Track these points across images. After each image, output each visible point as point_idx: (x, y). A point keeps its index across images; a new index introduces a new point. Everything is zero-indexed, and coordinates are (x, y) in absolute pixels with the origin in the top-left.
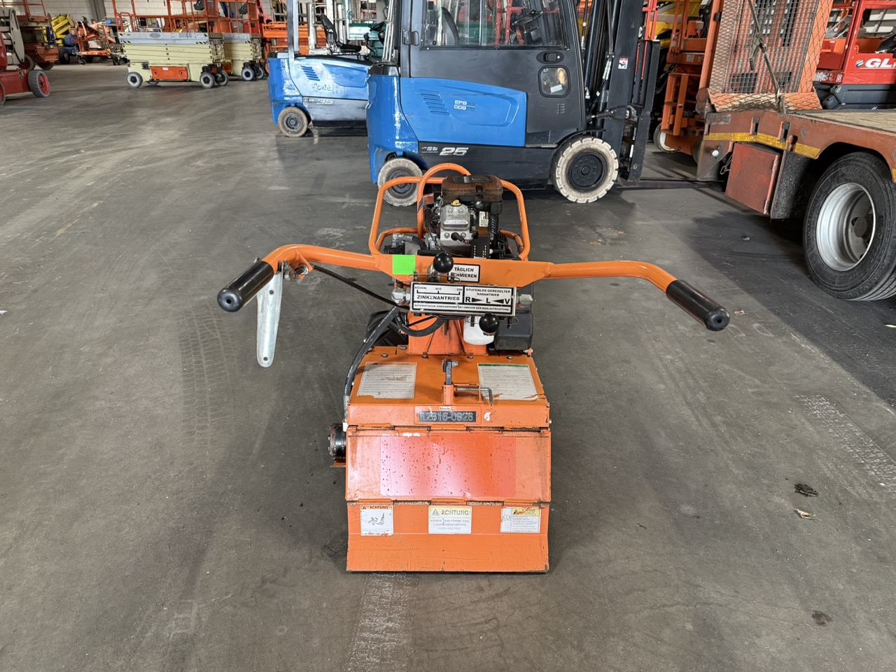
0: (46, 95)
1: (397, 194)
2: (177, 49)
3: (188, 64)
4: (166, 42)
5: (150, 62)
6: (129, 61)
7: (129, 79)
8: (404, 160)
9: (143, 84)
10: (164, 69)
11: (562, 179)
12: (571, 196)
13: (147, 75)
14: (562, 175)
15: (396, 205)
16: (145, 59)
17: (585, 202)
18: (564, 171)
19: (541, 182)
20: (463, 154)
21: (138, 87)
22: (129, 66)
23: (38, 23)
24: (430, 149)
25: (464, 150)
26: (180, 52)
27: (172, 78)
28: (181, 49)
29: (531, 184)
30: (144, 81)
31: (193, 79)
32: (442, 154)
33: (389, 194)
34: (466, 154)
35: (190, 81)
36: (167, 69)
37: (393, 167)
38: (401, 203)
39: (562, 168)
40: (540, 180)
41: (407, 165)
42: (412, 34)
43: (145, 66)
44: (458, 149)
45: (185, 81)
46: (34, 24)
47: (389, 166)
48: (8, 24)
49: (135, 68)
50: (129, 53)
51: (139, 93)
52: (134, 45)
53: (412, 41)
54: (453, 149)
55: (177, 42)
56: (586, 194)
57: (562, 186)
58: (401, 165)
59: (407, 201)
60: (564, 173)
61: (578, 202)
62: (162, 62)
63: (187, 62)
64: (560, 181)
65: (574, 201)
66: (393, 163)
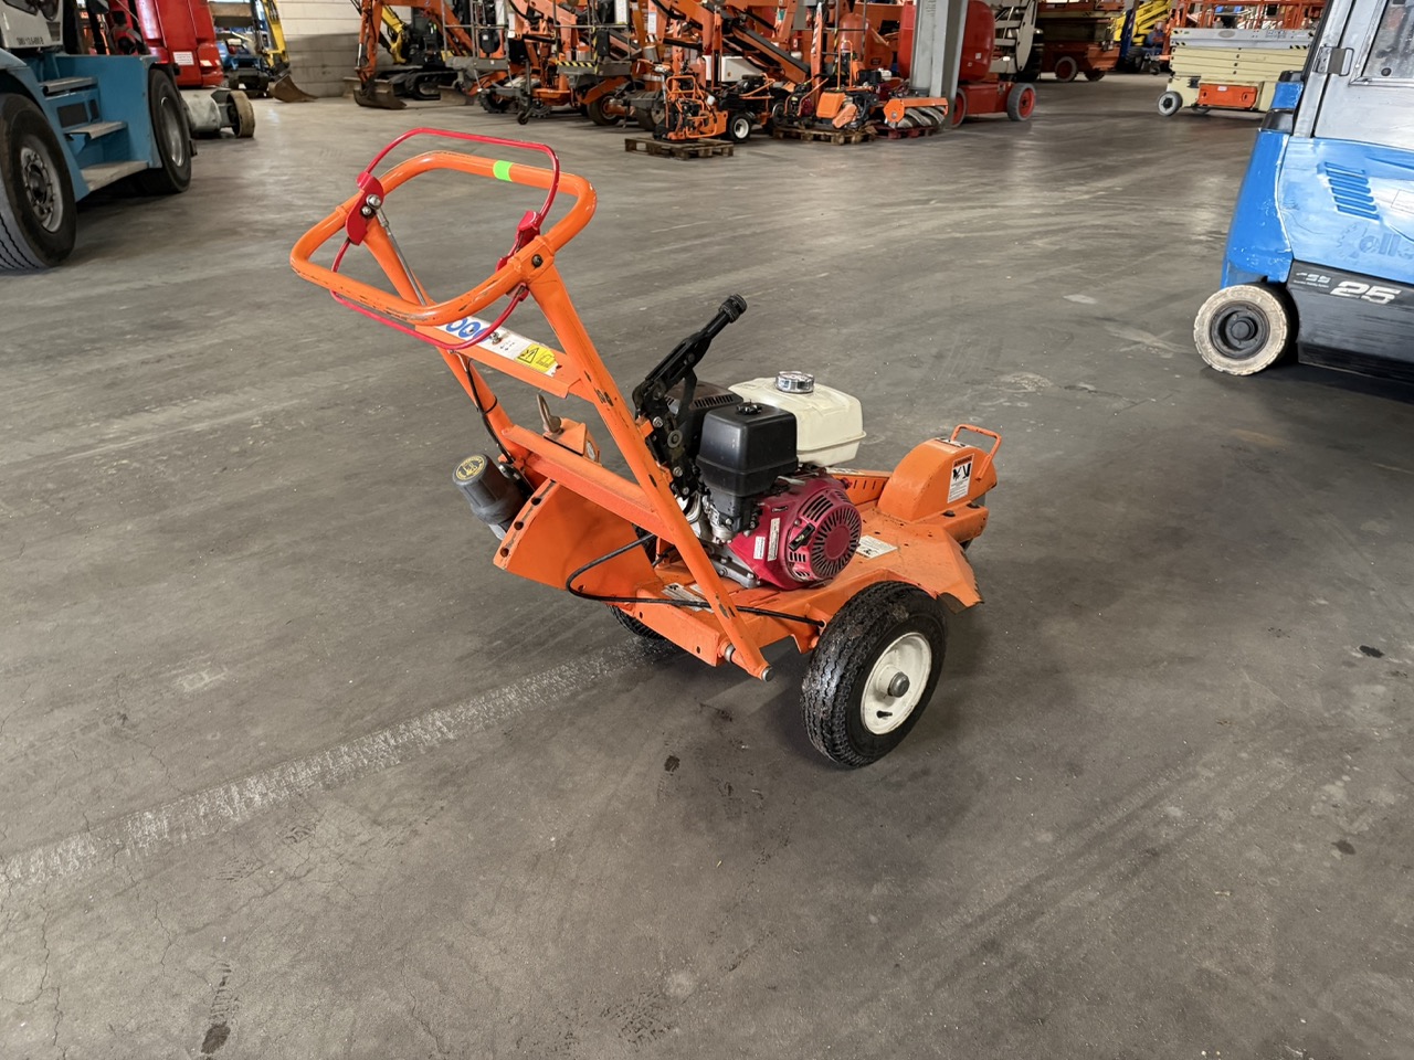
0: (1022, 119)
1: (1225, 348)
2: (1253, 57)
3: (1263, 83)
4: (1240, 45)
5: (1203, 77)
6: (1173, 73)
7: (1162, 101)
8: (1258, 289)
9: (1180, 110)
10: (1220, 89)
13: (1190, 97)
15: (1216, 367)
16: (1195, 71)
20: (1385, 301)
21: (1170, 115)
22: (1170, 81)
23: (1106, 12)
24: (1313, 277)
25: (1388, 293)
26: (1257, 61)
27: (1226, 105)
28: (1261, 57)
30: (1184, 105)
31: (1261, 108)
32: (1336, 291)
33: (1209, 346)
34: (1391, 302)
35: (1256, 110)
36: (1224, 89)
37: (1230, 298)
38: (1228, 366)
41: (1258, 301)
42: (1338, 52)
43: (1193, 83)
44: (1375, 288)
45: (1247, 110)
46: (1098, 15)
47: (1224, 295)
48: (1019, 17)
49: (1178, 85)
50: (1180, 61)
51: (1170, 124)
52: (1190, 48)
53: (1336, 67)
54: (1363, 287)
55: (1259, 45)
58: (1248, 298)
59: (1240, 366)
62: (1221, 77)
63: (1261, 80)
66: (1233, 292)
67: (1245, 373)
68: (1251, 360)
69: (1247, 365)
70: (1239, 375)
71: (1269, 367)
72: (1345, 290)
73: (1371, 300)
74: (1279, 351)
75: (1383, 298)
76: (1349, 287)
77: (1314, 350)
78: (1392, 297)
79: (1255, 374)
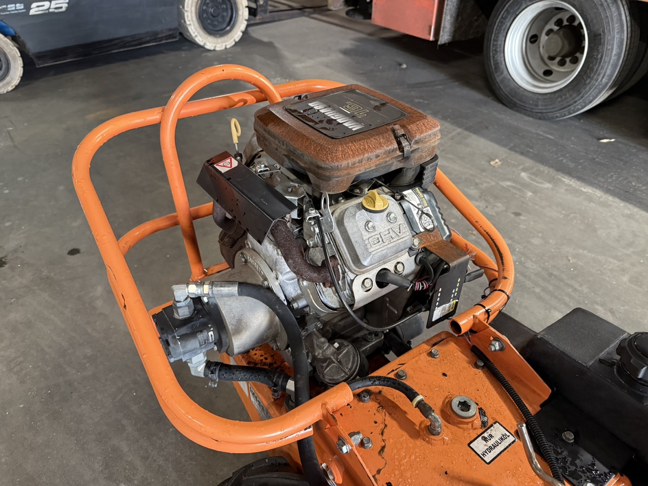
11: (194, 25)
12: (208, 44)
14: (192, 20)
17: (223, 48)
18: (194, 15)
19: (171, 33)
24: (11, 7)
29: (160, 36)
39: (191, 12)
40: (170, 30)
56: (223, 39)
57: (196, 34)
60: (194, 19)
61: (217, 49)
64: (193, 27)
65: (212, 48)
67: (10, 89)
68: (8, 79)
69: (8, 83)
70: (7, 92)
71: (24, 78)
72: (37, 9)
73: (56, 11)
74: (22, 65)
75: (61, 8)
76: (38, 7)
77: (42, 56)
78: (67, 5)
79: (17, 87)
